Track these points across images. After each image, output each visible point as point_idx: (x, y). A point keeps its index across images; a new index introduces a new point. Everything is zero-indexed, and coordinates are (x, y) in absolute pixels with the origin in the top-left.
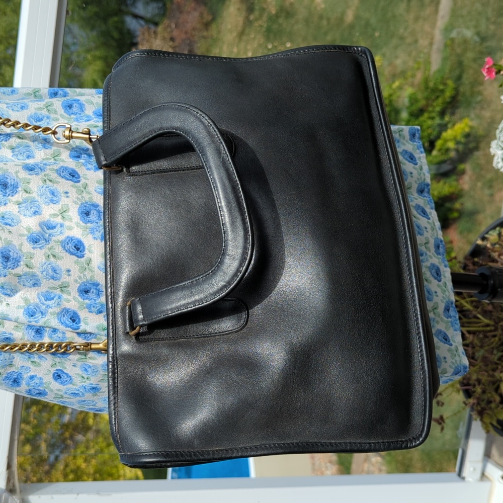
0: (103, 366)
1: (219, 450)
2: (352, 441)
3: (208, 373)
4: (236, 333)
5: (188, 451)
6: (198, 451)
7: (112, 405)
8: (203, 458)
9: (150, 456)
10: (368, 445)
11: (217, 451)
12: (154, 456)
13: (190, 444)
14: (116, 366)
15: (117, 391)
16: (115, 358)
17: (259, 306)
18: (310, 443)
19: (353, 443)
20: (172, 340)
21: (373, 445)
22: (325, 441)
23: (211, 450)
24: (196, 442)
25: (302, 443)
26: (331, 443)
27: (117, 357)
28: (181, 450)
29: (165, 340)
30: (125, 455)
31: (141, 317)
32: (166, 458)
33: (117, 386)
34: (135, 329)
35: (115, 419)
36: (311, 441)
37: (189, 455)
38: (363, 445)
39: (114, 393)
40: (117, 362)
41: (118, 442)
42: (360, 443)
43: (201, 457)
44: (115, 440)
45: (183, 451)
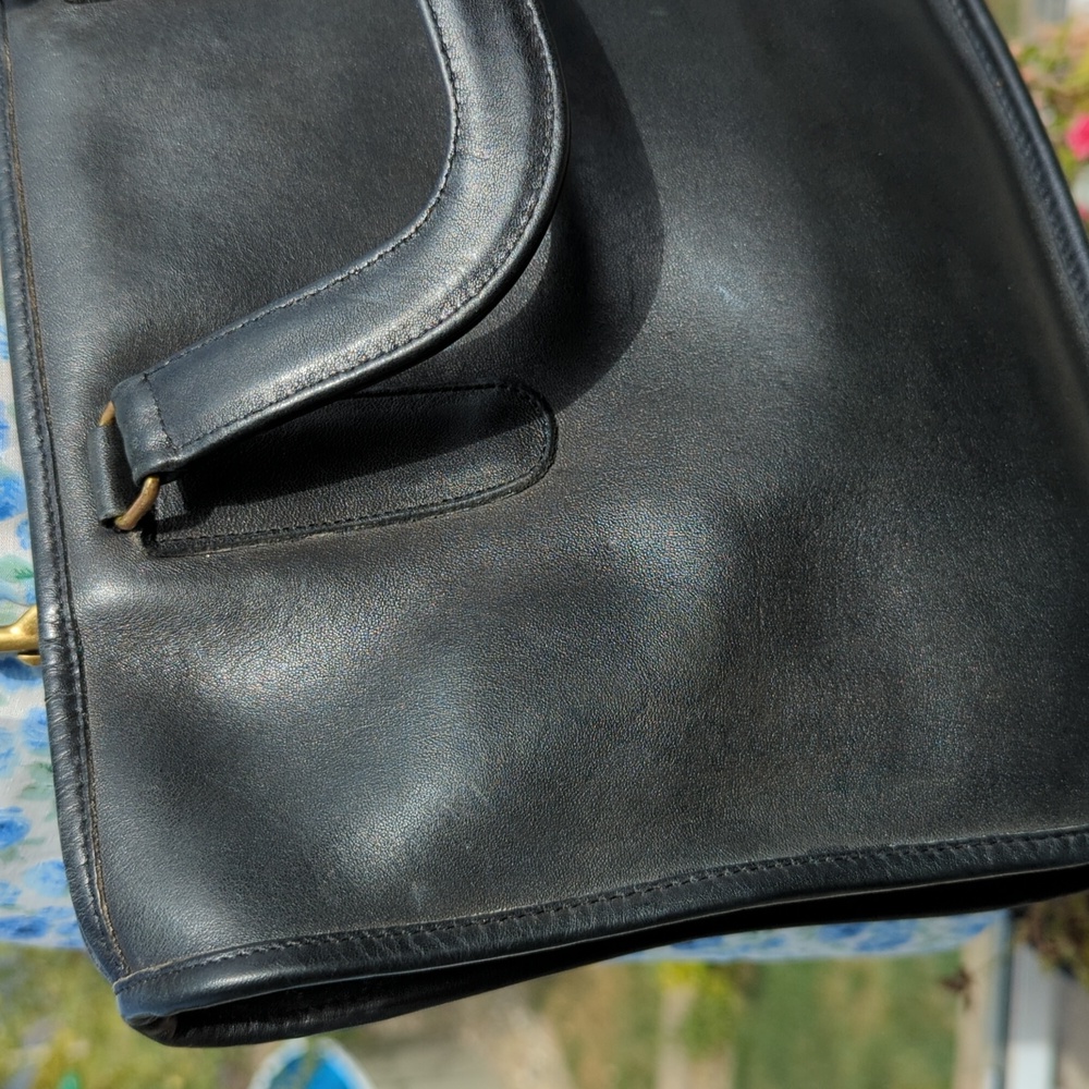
0: (28, 726)
1: (512, 913)
2: (998, 832)
3: (433, 637)
4: (518, 492)
5: (388, 930)
6: (428, 926)
7: (70, 795)
8: (454, 949)
9: (240, 963)
10: (1055, 840)
11: (502, 917)
12: (259, 959)
13: (395, 900)
14: (74, 657)
15: (88, 744)
16: (69, 625)
17: (588, 394)
18: (849, 853)
19: (1002, 838)
20: (282, 539)
21: (1072, 838)
22: (901, 843)
23: (480, 918)
24: (417, 890)
25: (821, 857)
26: (923, 848)
27: (74, 622)
28: (365, 927)
29: (257, 541)
30: (138, 980)
31: (156, 439)
32: (305, 961)
33: (86, 726)
34: (137, 491)
35: (86, 845)
36: (851, 847)
37: (396, 944)
38: (1039, 843)
39: (76, 750)
40: (77, 639)
41: (104, 933)
42: (1026, 838)
43: (445, 949)
44: (92, 928)
45: (372, 931)
